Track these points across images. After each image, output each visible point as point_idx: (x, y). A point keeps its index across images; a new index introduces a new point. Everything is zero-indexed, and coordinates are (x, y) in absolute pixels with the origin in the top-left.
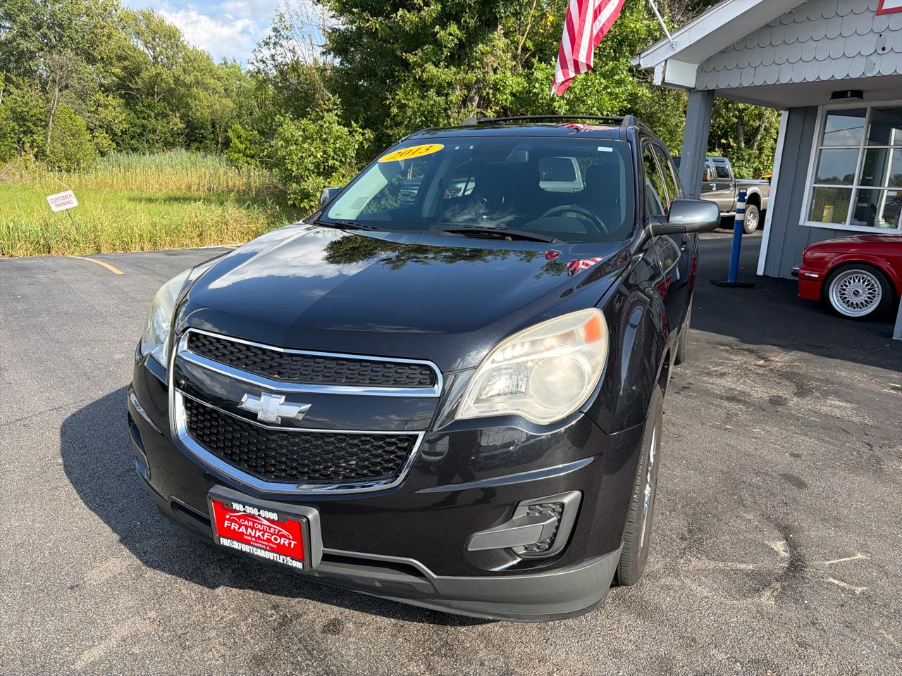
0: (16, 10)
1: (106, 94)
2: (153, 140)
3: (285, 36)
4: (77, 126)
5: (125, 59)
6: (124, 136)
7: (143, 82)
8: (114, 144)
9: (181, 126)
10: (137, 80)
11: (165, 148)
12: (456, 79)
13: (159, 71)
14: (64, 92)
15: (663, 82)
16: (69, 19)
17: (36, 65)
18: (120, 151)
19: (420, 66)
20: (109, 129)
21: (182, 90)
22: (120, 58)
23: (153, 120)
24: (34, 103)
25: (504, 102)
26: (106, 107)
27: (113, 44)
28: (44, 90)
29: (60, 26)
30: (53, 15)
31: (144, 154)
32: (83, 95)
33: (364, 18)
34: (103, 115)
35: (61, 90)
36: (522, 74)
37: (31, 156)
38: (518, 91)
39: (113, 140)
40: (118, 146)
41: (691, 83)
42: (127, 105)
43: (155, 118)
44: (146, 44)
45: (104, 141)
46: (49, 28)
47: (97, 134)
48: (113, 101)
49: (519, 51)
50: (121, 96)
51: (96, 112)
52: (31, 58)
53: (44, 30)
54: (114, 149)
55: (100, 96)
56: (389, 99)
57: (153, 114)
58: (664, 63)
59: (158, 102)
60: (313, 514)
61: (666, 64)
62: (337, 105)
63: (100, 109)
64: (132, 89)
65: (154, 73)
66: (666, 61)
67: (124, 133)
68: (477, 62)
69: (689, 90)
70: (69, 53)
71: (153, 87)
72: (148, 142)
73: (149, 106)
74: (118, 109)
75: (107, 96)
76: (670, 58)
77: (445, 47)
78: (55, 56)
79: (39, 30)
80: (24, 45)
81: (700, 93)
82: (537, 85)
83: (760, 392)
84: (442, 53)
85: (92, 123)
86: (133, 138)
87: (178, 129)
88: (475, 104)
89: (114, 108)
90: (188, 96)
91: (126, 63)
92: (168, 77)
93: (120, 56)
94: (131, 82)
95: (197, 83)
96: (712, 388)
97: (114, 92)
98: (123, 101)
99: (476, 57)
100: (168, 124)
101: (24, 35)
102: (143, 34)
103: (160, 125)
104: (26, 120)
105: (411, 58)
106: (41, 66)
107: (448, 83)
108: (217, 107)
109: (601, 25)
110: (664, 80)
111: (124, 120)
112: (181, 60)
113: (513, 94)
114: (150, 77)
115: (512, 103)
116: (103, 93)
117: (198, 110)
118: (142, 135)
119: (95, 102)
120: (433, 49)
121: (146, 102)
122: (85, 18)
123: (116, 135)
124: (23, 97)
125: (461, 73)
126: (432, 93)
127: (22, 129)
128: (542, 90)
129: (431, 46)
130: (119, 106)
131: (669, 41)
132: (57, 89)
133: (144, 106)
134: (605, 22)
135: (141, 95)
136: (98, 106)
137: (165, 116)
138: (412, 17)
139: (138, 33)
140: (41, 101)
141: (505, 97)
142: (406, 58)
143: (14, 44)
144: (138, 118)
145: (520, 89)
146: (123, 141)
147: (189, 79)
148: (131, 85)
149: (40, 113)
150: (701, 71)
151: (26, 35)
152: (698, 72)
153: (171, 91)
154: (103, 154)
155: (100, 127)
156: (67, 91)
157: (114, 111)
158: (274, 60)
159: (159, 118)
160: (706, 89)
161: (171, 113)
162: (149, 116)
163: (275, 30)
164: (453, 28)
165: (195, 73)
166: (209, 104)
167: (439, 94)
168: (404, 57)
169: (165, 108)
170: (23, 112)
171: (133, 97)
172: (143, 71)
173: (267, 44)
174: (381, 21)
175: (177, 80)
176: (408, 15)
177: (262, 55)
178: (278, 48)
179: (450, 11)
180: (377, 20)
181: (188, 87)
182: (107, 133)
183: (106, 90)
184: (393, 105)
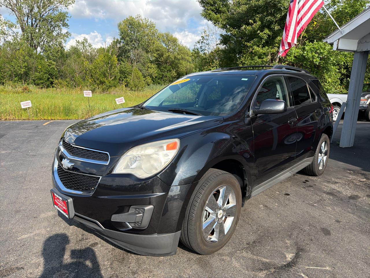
0: (125, 36)
1: (151, 64)
2: (165, 80)
3: (206, 39)
4: (139, 75)
5: (159, 51)
6: (156, 78)
7: (164, 59)
8: (152, 81)
9: (175, 74)
10: (162, 58)
11: (169, 83)
12: (267, 52)
13: (169, 55)
14: (138, 63)
15: (337, 49)
16: (141, 38)
17: (130, 54)
18: (154, 84)
19: (252, 47)
20: (151, 76)
21: (177, 61)
22: (157, 51)
23: (166, 73)
24: (128, 67)
25: (290, 60)
26: (151, 68)
27: (155, 46)
28: (132, 63)
29: (138, 40)
30: (136, 37)
31: (162, 85)
32: (144, 64)
33: (231, 30)
34: (149, 71)
35: (137, 63)
36: (301, 48)
37: (124, 85)
38: (297, 55)
39: (152, 80)
40: (153, 82)
41: (355, 49)
42: (158, 67)
43: (167, 72)
44: (166, 44)
45: (149, 80)
46: (135, 41)
47: (147, 78)
48: (154, 66)
49: (301, 38)
50: (156, 64)
51: (147, 70)
52: (129, 52)
53: (133, 42)
54: (152, 83)
55: (149, 64)
56: (239, 61)
57: (166, 71)
58: (338, 40)
59: (168, 66)
60: (70, 200)
61: (339, 41)
62: (217, 64)
63: (149, 69)
64: (160, 61)
65: (167, 55)
66: (339, 39)
67: (156, 77)
68: (277, 44)
69: (354, 51)
70: (140, 50)
71: (167, 60)
72: (164, 80)
73: (165, 68)
74: (154, 69)
75: (152, 64)
76: (341, 38)
77: (263, 39)
78: (136, 51)
79: (132, 42)
80: (127, 47)
81: (359, 53)
82: (305, 52)
83: (348, 192)
84: (262, 42)
85: (146, 74)
86: (159, 79)
87: (174, 76)
88: (277, 61)
89: (153, 68)
90: (179, 63)
91: (159, 52)
92: (172, 56)
93: (157, 50)
94: (160, 59)
95: (182, 59)
96: (324, 188)
97: (154, 63)
98: (157, 66)
99: (276, 42)
100: (171, 74)
101: (127, 44)
102: (165, 41)
103: (168, 75)
104: (125, 73)
105: (249, 44)
106: (131, 54)
107: (263, 53)
108: (188, 67)
109: (302, 25)
110: (338, 48)
111: (156, 73)
112: (177, 50)
113: (295, 57)
114: (166, 57)
115: (294, 60)
116: (150, 63)
117: (181, 68)
118: (162, 78)
119: (147, 66)
120: (258, 40)
121: (165, 66)
122: (146, 37)
123: (153, 78)
124: (125, 65)
125: (270, 49)
126: (256, 58)
127: (124, 76)
128: (307, 54)
129: (257, 39)
130: (155, 68)
131: (340, 31)
132: (135, 62)
133: (163, 67)
134: (304, 24)
135: (163, 64)
136: (148, 68)
137: (170, 71)
138: (249, 28)
139: (163, 41)
140: (130, 66)
141: (291, 58)
142: (246, 44)
143: (124, 47)
144: (161, 72)
145: (298, 55)
146: (155, 80)
147: (179, 57)
148: (159, 60)
149: (130, 71)
150: (359, 43)
151: (128, 44)
152: (358, 43)
153: (173, 62)
154: (148, 85)
155: (148, 75)
156: (139, 63)
157: (153, 70)
158: (201, 48)
159: (168, 72)
160: (362, 51)
161: (172, 70)
162: (165, 71)
163: (202, 37)
164: (267, 31)
165: (182, 55)
166: (186, 66)
167: (259, 58)
168: (245, 44)
169: (170, 68)
170: (124, 70)
171: (160, 64)
172: (164, 55)
173: (199, 42)
174: (237, 31)
175: (175, 58)
176: (247, 28)
177: (196, 47)
178: (203, 44)
179: (265, 24)
180: (235, 30)
181: (179, 60)
182: (150, 77)
183: (151, 62)
184: (240, 63)
